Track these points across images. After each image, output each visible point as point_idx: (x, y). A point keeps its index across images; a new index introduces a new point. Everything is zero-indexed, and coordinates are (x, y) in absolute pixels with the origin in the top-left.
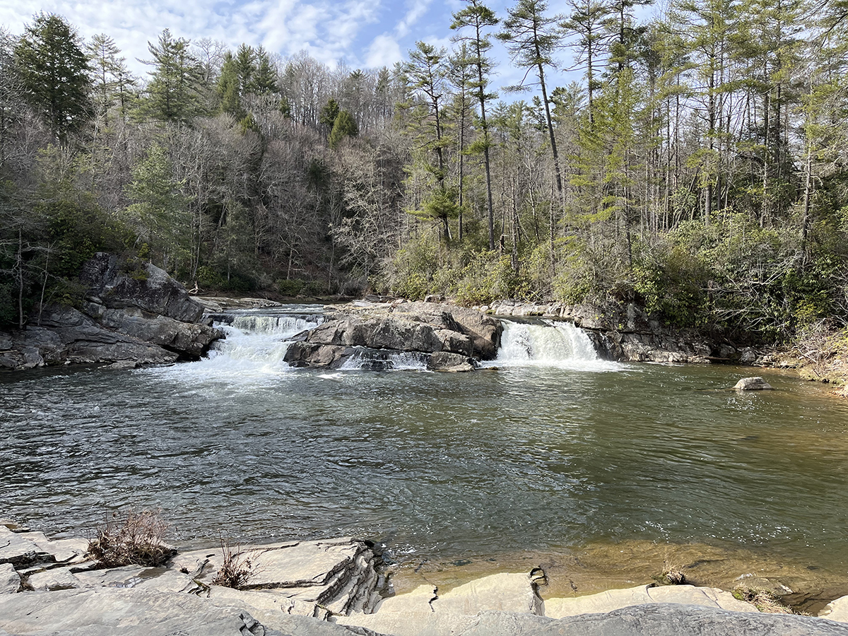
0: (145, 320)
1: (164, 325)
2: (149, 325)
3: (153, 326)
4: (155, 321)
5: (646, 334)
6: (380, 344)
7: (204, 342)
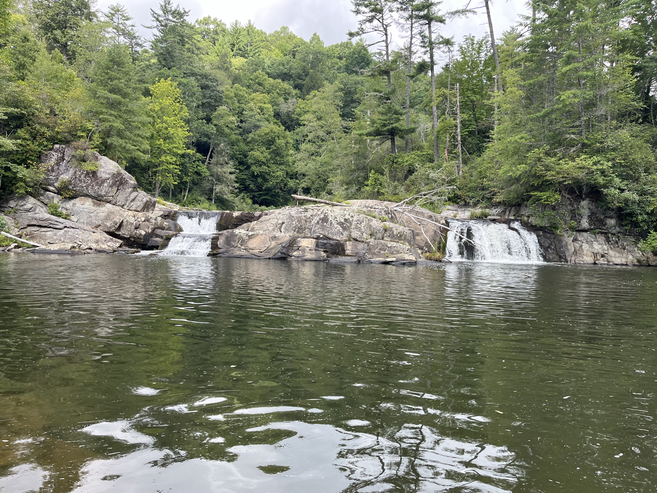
0: (95, 208)
1: (111, 212)
2: (98, 213)
3: (101, 214)
4: (103, 209)
5: (602, 233)
6: (318, 234)
7: (146, 230)
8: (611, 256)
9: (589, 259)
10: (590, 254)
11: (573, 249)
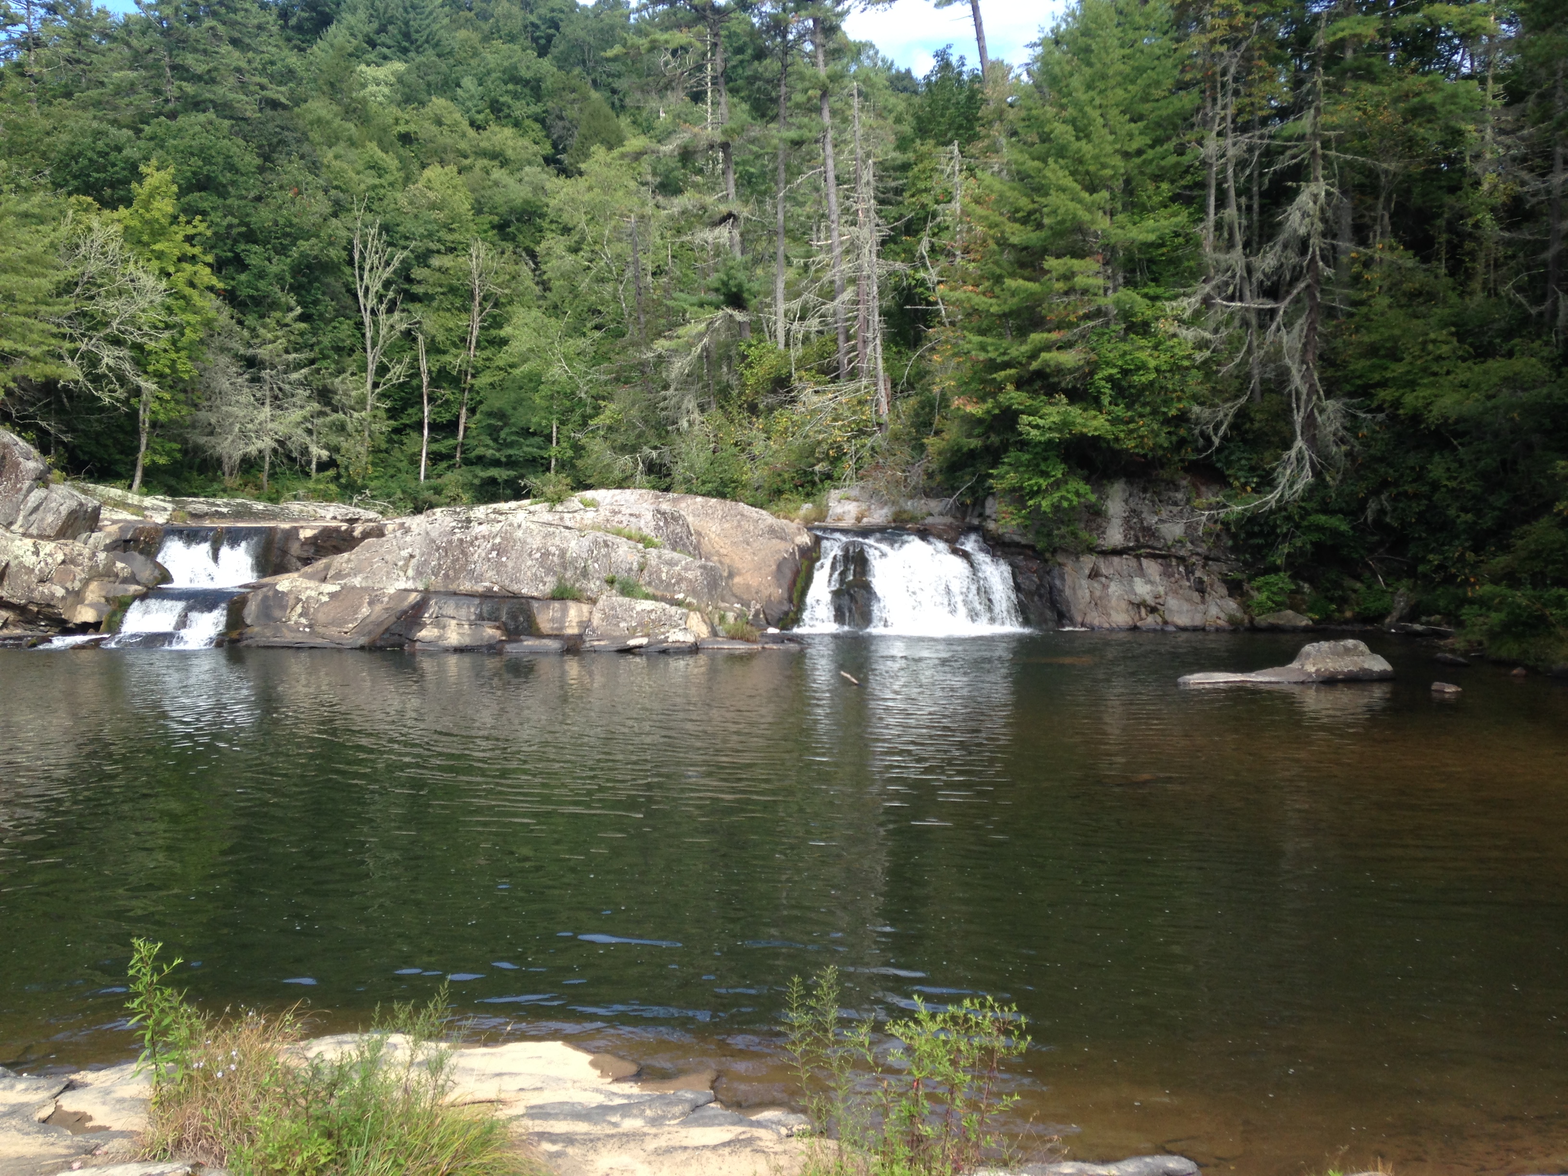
5: (1154, 557)
6: (487, 584)
7: (69, 585)
8: (1170, 611)
9: (1121, 618)
10: (1124, 605)
11: (1088, 594)
